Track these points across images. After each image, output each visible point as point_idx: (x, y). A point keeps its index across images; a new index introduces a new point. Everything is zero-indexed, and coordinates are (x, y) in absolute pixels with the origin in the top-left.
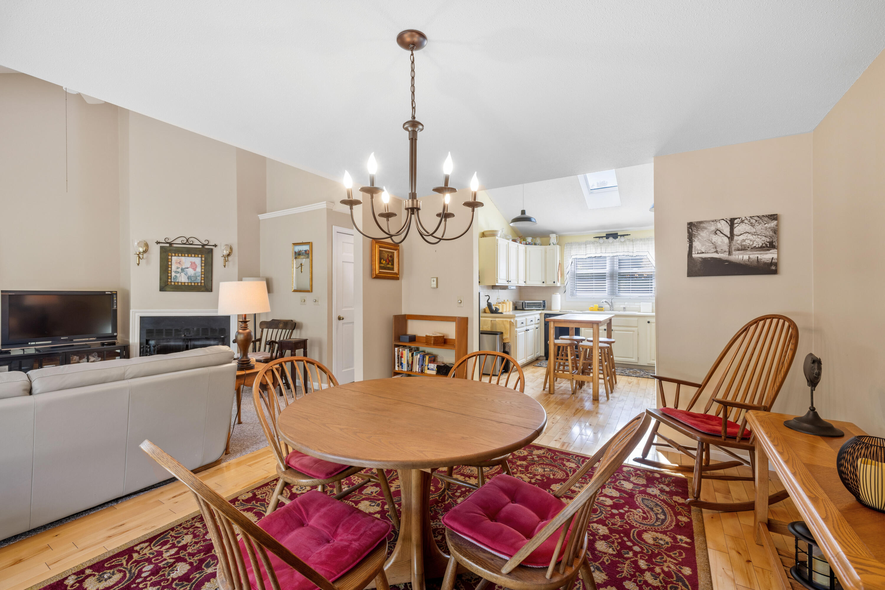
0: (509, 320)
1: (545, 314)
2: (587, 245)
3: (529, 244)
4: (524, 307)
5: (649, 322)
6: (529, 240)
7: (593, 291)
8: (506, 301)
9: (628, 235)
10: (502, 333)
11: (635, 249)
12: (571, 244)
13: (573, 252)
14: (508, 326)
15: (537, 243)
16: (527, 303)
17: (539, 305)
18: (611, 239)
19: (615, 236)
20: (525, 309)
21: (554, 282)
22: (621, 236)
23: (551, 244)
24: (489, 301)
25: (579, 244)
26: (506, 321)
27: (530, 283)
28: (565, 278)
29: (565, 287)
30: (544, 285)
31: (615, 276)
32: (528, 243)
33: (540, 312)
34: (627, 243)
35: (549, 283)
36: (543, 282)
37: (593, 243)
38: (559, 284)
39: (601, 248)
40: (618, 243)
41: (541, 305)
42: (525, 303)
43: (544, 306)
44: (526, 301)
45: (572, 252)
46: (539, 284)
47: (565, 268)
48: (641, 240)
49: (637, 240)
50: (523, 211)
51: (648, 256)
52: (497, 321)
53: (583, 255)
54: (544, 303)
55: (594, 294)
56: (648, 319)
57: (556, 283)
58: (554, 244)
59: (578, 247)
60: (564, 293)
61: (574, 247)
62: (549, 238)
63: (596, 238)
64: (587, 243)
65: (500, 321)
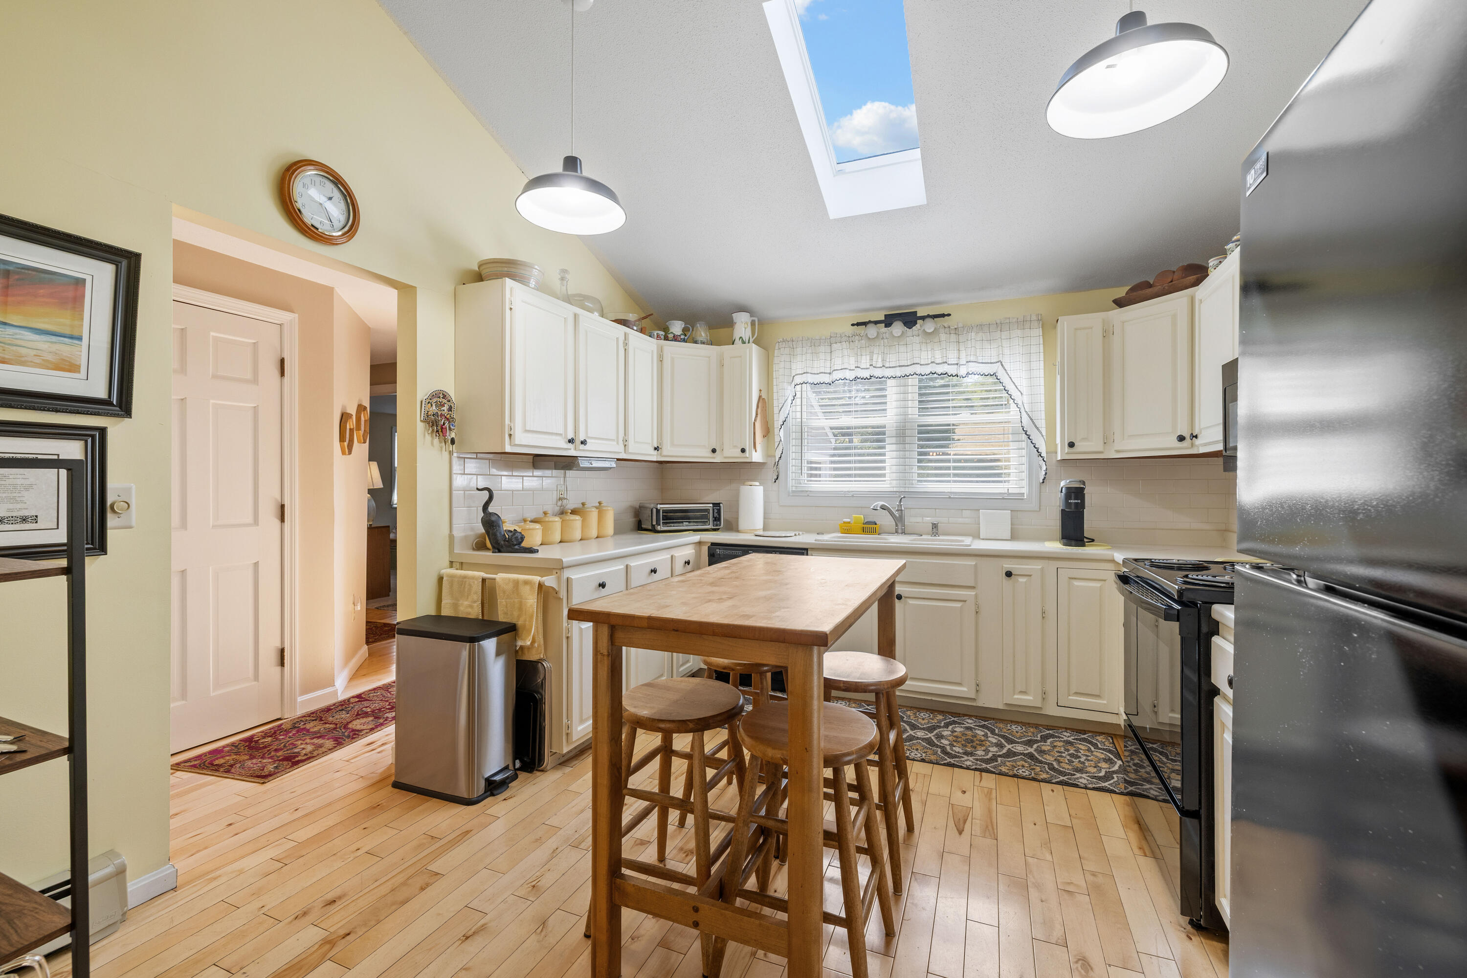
0: (536, 579)
1: (713, 544)
2: (834, 346)
3: (675, 339)
4: (654, 523)
5: (1009, 574)
6: (677, 328)
7: (849, 476)
8: (592, 502)
9: (943, 316)
10: (511, 629)
11: (963, 354)
12: (791, 343)
13: (798, 366)
14: (531, 601)
15: (700, 339)
16: (664, 511)
17: (702, 517)
18: (898, 328)
19: (910, 319)
20: (659, 528)
21: (743, 451)
22: (923, 318)
23: (737, 340)
24: (491, 509)
25: (814, 343)
26: (526, 582)
27: (670, 453)
28: (777, 440)
29: (777, 464)
30: (717, 458)
31: (908, 432)
32: (670, 336)
33: (696, 537)
34: (943, 336)
35: (730, 454)
36: (714, 451)
37: (850, 339)
38: (757, 456)
39: (872, 353)
40: (917, 339)
41: (707, 517)
42: (658, 511)
43: (717, 519)
44: (659, 506)
45: (794, 366)
46: (701, 454)
47: (776, 410)
48: (980, 327)
49: (970, 328)
50: (571, 163)
51: (1001, 374)
52: (504, 579)
53: (825, 373)
54: (716, 511)
55: (852, 484)
56: (1008, 565)
57: (747, 454)
58: (744, 342)
59: (810, 351)
60: (775, 482)
61: (799, 350)
62: (730, 324)
63: (858, 324)
64: (833, 340)
65: (509, 579)
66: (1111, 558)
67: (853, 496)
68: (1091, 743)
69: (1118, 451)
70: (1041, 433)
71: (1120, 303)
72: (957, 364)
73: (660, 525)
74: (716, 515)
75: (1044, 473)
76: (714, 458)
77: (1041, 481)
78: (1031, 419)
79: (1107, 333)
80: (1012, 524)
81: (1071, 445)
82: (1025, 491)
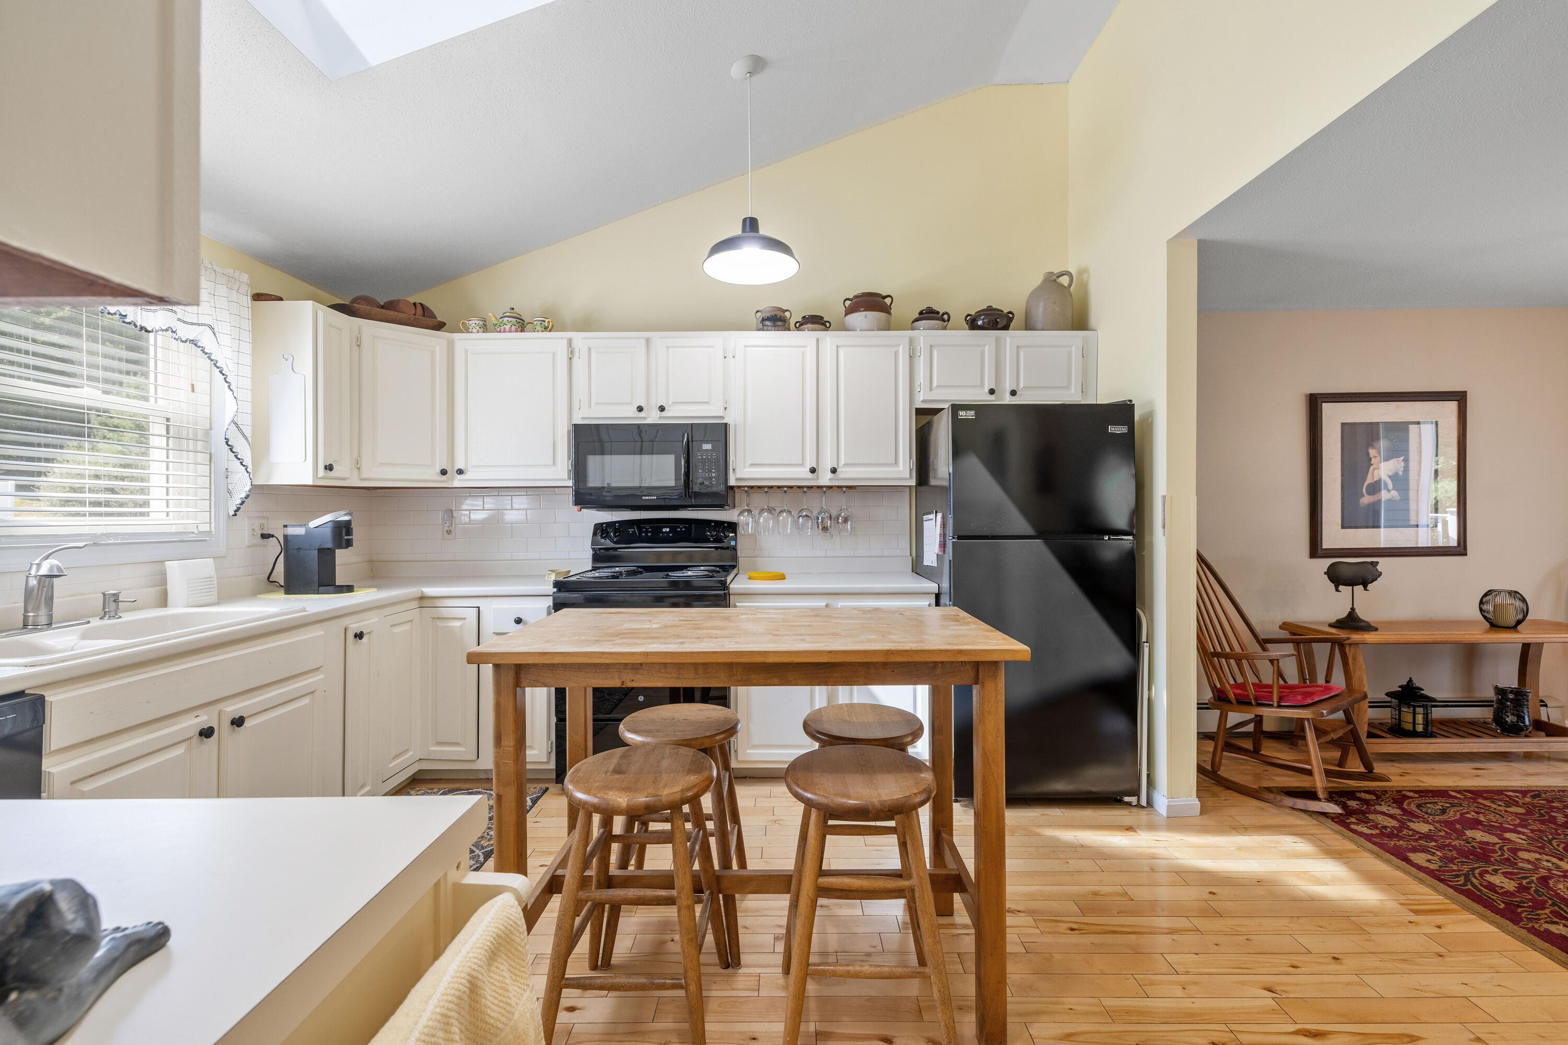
5: (359, 636)
51: (211, 346)
56: (355, 627)
66: (420, 595)
69: (363, 480)
70: (249, 444)
75: (239, 502)
77: (232, 513)
78: (236, 423)
79: (358, 342)
81: (329, 468)
82: (211, 528)
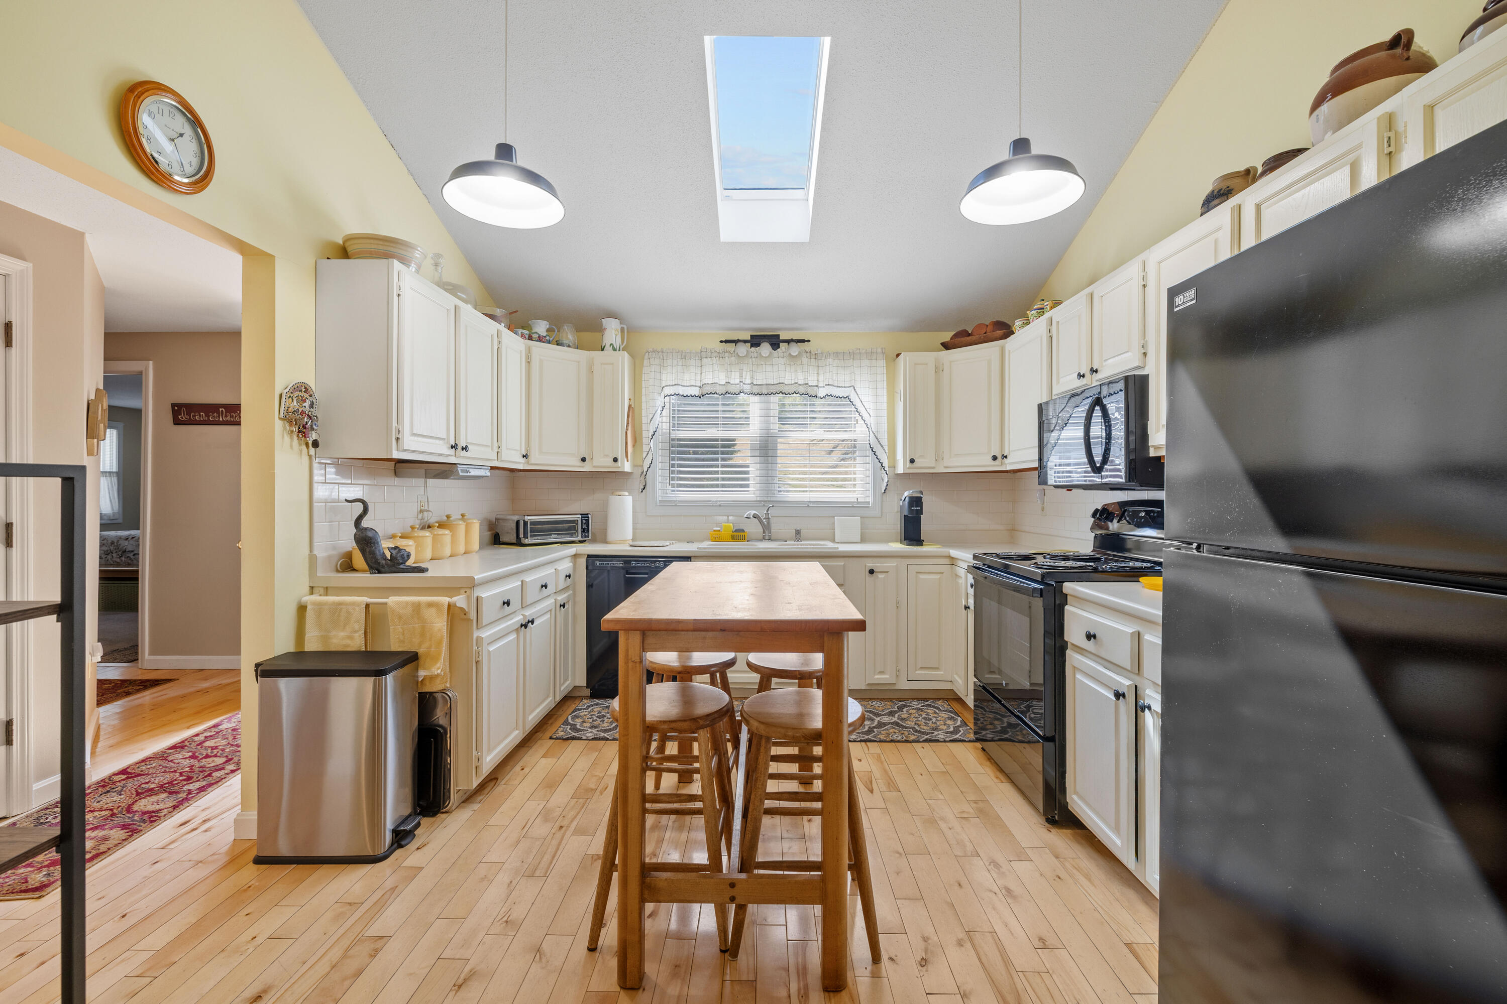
0: (445, 600)
1: (589, 556)
2: (705, 360)
3: (540, 339)
4: (521, 536)
5: (872, 572)
6: (541, 327)
7: (717, 486)
8: (455, 516)
9: (803, 341)
10: (411, 659)
11: (822, 378)
12: (661, 354)
13: (668, 377)
14: (440, 625)
15: (565, 341)
16: (532, 523)
17: (569, 529)
18: (764, 349)
19: (775, 342)
20: (526, 541)
21: (615, 460)
22: (788, 342)
23: (607, 347)
24: (365, 523)
25: (684, 356)
26: (430, 605)
27: (540, 460)
28: (645, 449)
29: (644, 474)
30: (587, 468)
31: (770, 446)
32: (535, 336)
33: (572, 550)
34: (805, 360)
35: (600, 462)
36: (583, 460)
37: (720, 355)
38: (627, 467)
39: (741, 370)
40: (782, 361)
41: (574, 528)
42: (525, 523)
43: (586, 530)
44: (527, 518)
45: (664, 377)
46: (571, 463)
47: (644, 420)
48: (836, 354)
49: (828, 355)
50: (505, 151)
51: (853, 397)
52: (398, 603)
53: (695, 386)
54: (584, 522)
55: (719, 494)
56: (871, 564)
57: (619, 463)
58: (615, 350)
59: (680, 363)
60: (642, 492)
61: (669, 362)
62: (600, 329)
63: (727, 342)
64: (704, 354)
65: (407, 603)
66: (947, 555)
67: (720, 506)
68: (934, 707)
69: (946, 467)
70: (884, 450)
71: (946, 346)
72: (817, 386)
73: (527, 538)
74: (584, 526)
75: (885, 485)
76: (583, 467)
77: (883, 491)
78: (877, 438)
79: (939, 369)
80: (861, 529)
81: (912, 461)
82: (870, 500)
